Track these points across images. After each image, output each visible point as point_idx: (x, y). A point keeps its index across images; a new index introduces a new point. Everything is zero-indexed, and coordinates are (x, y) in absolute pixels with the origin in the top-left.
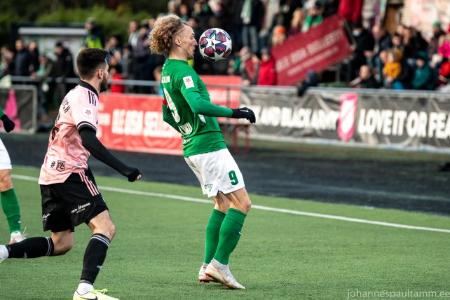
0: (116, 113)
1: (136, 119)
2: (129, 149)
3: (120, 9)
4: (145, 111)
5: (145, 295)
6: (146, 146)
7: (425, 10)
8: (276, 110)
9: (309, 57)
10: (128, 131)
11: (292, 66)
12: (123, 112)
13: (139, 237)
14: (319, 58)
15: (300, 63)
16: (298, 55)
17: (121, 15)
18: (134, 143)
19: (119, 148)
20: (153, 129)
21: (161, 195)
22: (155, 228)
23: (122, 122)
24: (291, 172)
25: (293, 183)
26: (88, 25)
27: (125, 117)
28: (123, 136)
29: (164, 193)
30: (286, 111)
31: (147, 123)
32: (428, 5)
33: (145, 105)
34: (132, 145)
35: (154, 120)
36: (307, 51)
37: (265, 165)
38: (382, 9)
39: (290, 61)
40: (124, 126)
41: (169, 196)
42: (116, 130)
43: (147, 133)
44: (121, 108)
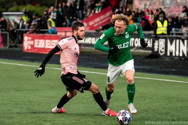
0: (36, 40)
1: (42, 42)
2: (40, 52)
3: (37, 5)
4: (45, 40)
5: (46, 102)
6: (46, 51)
7: (140, 4)
8: (90, 38)
9: (101, 20)
10: (40, 46)
11: (95, 23)
12: (38, 40)
13: (44, 82)
14: (104, 21)
15: (98, 22)
16: (97, 20)
17: (37, 7)
18: (42, 50)
19: (37, 52)
20: (48, 46)
21: (51, 68)
22: (49, 79)
23: (38, 43)
24: (95, 59)
25: (96, 63)
26: (24, 11)
27: (39, 42)
28: (38, 48)
29: (52, 67)
30: (93, 39)
31: (46, 44)
32: (141, 2)
33: (45, 37)
34: (41, 51)
35: (49, 42)
36: (100, 18)
37: (87, 57)
38: (126, 4)
39: (94, 22)
40: (38, 45)
41: (54, 68)
42: (36, 46)
43: (46, 47)
44: (37, 39)
